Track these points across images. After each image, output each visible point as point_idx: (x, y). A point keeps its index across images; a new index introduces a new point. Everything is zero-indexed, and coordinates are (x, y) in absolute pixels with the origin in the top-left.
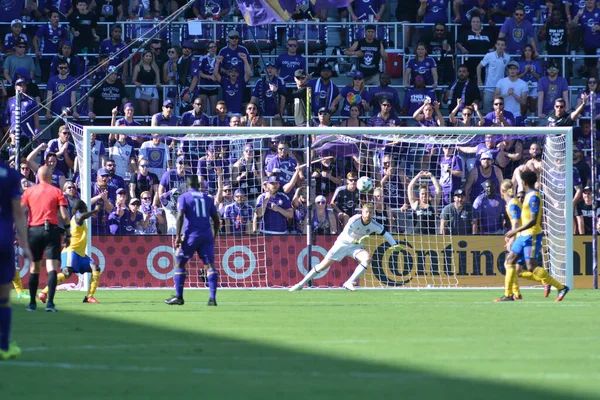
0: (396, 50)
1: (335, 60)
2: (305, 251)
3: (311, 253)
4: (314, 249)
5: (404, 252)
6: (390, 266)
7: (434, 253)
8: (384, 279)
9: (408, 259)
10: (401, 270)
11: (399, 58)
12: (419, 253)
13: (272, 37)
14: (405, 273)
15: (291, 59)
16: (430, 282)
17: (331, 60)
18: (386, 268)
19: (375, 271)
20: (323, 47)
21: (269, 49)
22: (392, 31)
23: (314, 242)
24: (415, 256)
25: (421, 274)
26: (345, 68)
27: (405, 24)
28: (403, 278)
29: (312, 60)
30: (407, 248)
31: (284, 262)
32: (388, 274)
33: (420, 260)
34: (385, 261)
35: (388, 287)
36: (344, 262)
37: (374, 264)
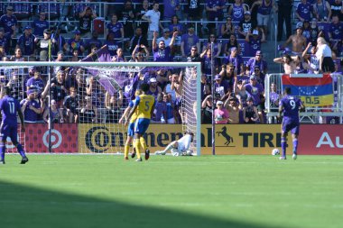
0: (100, 18)
1: (65, 24)
2: (47, 133)
3: (51, 134)
4: (53, 131)
5: (104, 133)
6: (96, 141)
7: (121, 134)
8: (92, 148)
9: (106, 138)
10: (102, 143)
11: (102, 22)
12: (112, 134)
13: (29, 11)
14: (105, 145)
15: (41, 23)
16: (119, 151)
17: (63, 23)
18: (93, 143)
19: (87, 144)
20: (58, 16)
21: (27, 17)
22: (98, 7)
23: (52, 127)
24: (110, 136)
25: (113, 145)
26: (71, 28)
27: (105, 3)
28: (103, 148)
29: (52, 24)
30: (105, 131)
31: (35, 138)
32: (95, 146)
33: (113, 138)
34: (93, 138)
35: (91, 153)
36: (70, 139)
37: (87, 140)
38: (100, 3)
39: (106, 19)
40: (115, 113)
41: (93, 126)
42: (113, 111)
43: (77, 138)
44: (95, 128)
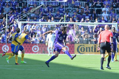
4: (66, 46)
7: (89, 48)
16: (89, 53)
17: (69, 9)
18: (80, 50)
19: (78, 51)
22: (82, 3)
26: (72, 11)
27: (84, 2)
28: (83, 53)
29: (66, 9)
30: (84, 47)
35: (80, 54)
36: (72, 49)
37: (78, 50)
38: (82, 2)
39: (85, 8)
40: (88, 40)
41: (80, 45)
42: (87, 40)
43: (74, 49)
44: (80, 46)
